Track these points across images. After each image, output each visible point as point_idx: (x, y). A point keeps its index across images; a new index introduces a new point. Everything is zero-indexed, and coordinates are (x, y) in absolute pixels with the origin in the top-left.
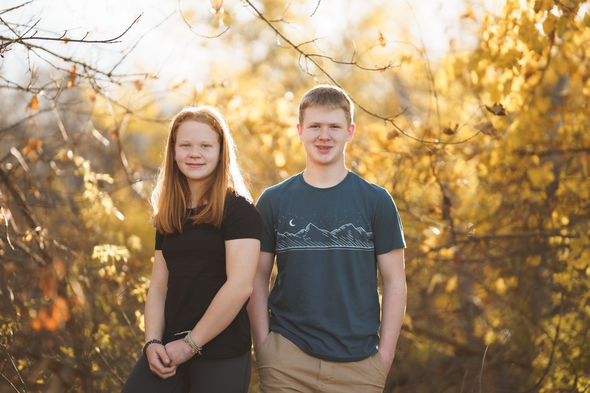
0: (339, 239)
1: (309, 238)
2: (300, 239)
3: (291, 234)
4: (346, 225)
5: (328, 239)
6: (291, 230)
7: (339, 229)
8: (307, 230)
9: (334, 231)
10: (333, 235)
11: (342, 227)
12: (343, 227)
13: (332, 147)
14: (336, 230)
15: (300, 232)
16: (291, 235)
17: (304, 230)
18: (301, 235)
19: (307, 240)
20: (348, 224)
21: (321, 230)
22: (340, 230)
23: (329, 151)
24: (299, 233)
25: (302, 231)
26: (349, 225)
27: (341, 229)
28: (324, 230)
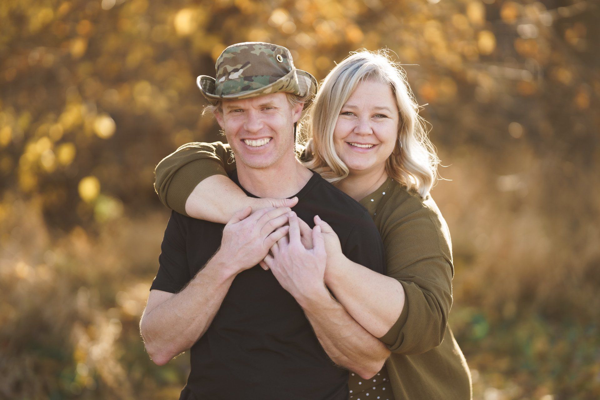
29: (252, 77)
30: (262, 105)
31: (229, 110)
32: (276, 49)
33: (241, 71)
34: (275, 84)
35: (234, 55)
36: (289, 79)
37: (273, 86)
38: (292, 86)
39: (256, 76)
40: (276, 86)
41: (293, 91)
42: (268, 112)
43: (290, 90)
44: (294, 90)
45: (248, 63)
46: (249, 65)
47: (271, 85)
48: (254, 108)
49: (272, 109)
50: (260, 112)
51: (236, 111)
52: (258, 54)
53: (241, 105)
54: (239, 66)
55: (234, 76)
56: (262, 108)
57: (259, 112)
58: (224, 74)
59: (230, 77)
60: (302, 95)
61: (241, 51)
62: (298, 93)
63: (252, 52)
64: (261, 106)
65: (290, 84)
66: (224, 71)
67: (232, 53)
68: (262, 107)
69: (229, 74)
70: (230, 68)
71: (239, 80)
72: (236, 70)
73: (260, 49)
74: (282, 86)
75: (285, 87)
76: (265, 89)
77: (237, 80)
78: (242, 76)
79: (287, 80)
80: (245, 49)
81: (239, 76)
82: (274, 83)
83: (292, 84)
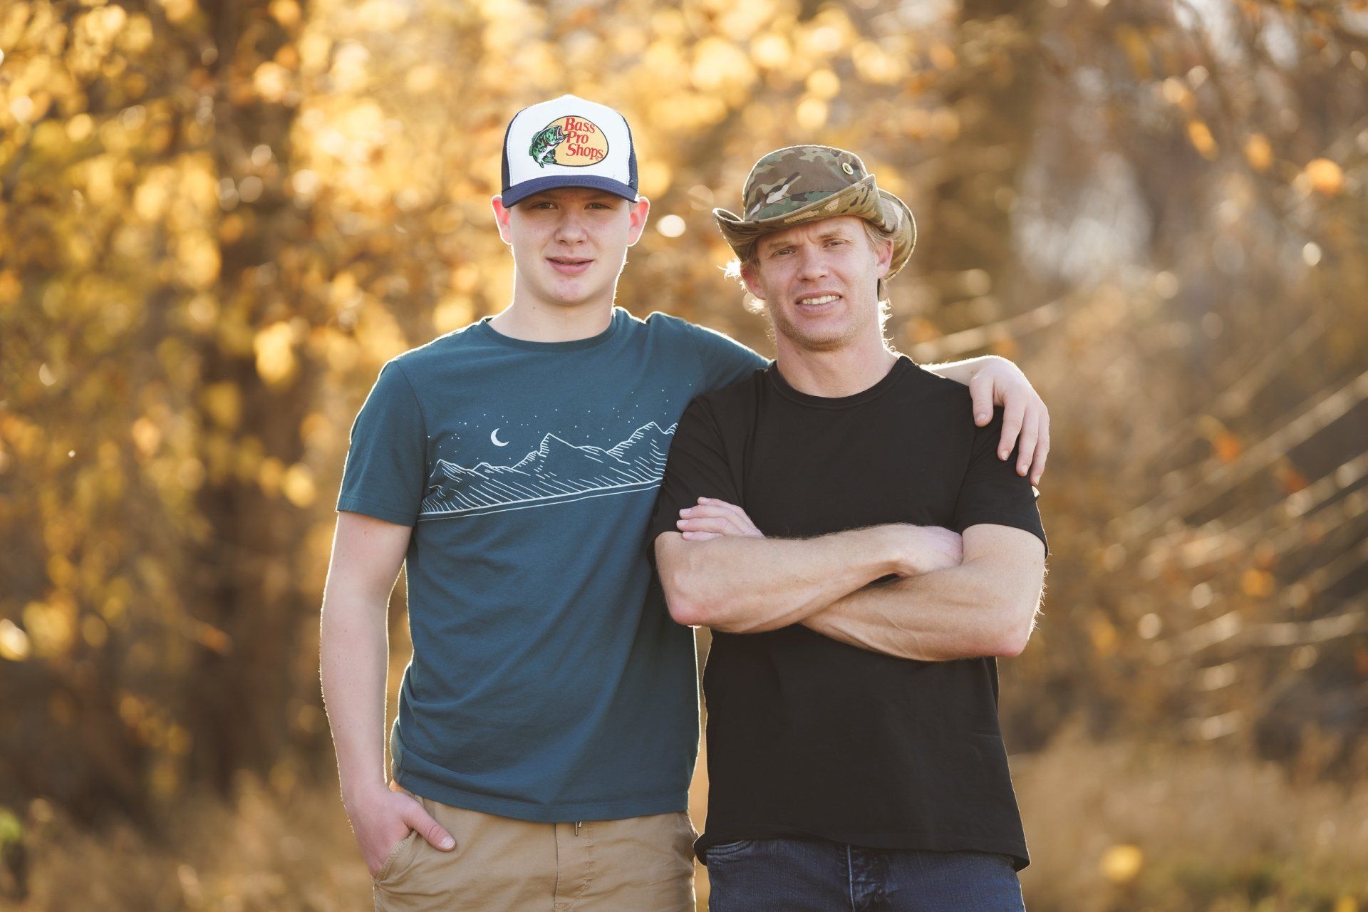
0: (633, 466)
1: (551, 475)
2: (527, 480)
3: (502, 467)
4: (644, 427)
5: (606, 469)
6: (497, 456)
7: (629, 441)
8: (542, 453)
9: (619, 447)
10: (617, 456)
11: (634, 434)
12: (637, 434)
13: (591, 261)
14: (623, 443)
15: (526, 460)
16: (501, 470)
17: (537, 454)
18: (530, 467)
19: (547, 480)
20: (647, 426)
21: (580, 448)
22: (631, 441)
23: (584, 270)
24: (523, 462)
25: (531, 456)
26: (650, 426)
27: (633, 439)
28: (586, 447)
29: (804, 194)
30: (825, 236)
31: (773, 251)
32: (841, 155)
33: (786, 187)
34: (844, 194)
35: (772, 165)
36: (866, 189)
37: (840, 196)
38: (871, 203)
39: (811, 193)
40: (845, 198)
41: (872, 214)
42: (835, 249)
43: (869, 211)
44: (875, 213)
45: (797, 174)
46: (799, 177)
47: (836, 194)
48: (810, 240)
49: (841, 245)
50: (822, 248)
51: (782, 253)
52: (811, 160)
53: (792, 238)
54: (782, 181)
55: (775, 197)
56: (825, 241)
57: (819, 250)
58: (757, 201)
59: (768, 201)
60: (889, 227)
61: (783, 158)
62: (883, 222)
63: (802, 158)
64: (822, 237)
65: (868, 197)
66: (757, 194)
67: (769, 164)
68: (824, 239)
69: (767, 196)
70: (766, 188)
71: (784, 202)
72: (778, 188)
73: (814, 152)
74: (854, 199)
75: (859, 201)
76: (827, 202)
77: (780, 203)
78: (787, 195)
79: (863, 190)
80: (790, 155)
81: (783, 196)
82: (841, 192)
83: (870, 198)
